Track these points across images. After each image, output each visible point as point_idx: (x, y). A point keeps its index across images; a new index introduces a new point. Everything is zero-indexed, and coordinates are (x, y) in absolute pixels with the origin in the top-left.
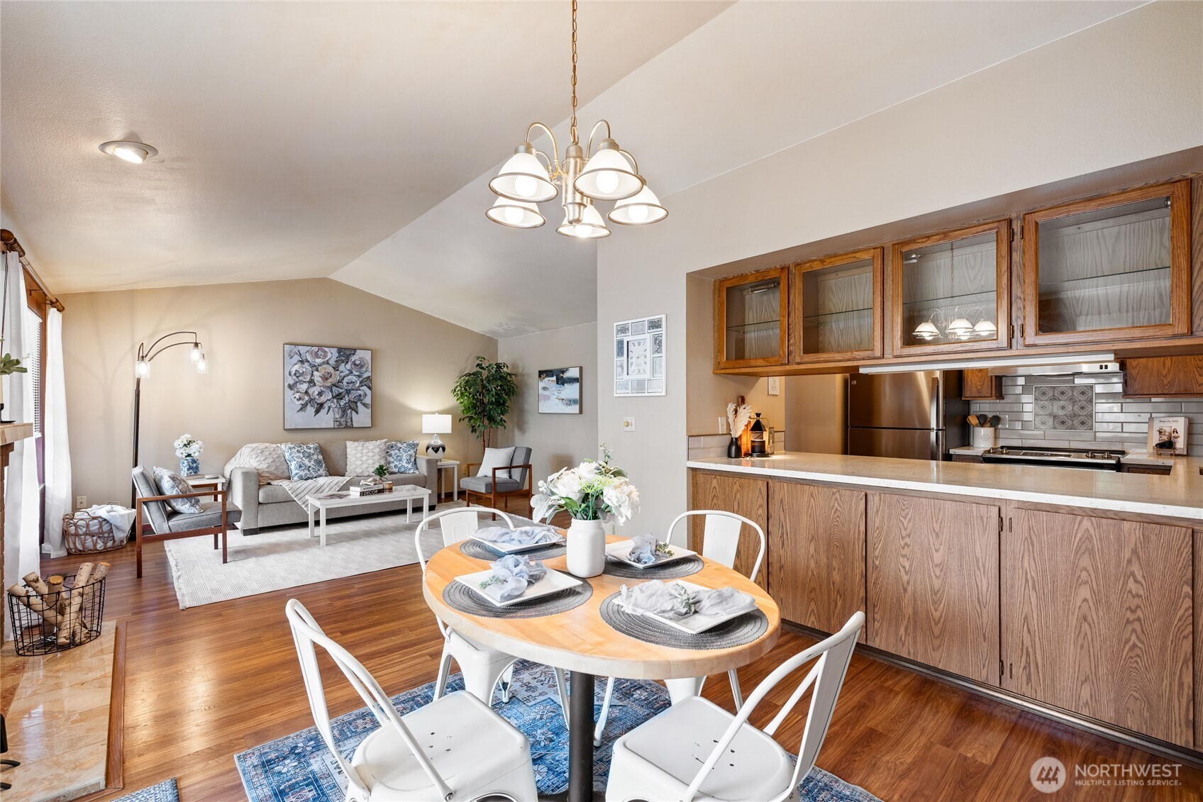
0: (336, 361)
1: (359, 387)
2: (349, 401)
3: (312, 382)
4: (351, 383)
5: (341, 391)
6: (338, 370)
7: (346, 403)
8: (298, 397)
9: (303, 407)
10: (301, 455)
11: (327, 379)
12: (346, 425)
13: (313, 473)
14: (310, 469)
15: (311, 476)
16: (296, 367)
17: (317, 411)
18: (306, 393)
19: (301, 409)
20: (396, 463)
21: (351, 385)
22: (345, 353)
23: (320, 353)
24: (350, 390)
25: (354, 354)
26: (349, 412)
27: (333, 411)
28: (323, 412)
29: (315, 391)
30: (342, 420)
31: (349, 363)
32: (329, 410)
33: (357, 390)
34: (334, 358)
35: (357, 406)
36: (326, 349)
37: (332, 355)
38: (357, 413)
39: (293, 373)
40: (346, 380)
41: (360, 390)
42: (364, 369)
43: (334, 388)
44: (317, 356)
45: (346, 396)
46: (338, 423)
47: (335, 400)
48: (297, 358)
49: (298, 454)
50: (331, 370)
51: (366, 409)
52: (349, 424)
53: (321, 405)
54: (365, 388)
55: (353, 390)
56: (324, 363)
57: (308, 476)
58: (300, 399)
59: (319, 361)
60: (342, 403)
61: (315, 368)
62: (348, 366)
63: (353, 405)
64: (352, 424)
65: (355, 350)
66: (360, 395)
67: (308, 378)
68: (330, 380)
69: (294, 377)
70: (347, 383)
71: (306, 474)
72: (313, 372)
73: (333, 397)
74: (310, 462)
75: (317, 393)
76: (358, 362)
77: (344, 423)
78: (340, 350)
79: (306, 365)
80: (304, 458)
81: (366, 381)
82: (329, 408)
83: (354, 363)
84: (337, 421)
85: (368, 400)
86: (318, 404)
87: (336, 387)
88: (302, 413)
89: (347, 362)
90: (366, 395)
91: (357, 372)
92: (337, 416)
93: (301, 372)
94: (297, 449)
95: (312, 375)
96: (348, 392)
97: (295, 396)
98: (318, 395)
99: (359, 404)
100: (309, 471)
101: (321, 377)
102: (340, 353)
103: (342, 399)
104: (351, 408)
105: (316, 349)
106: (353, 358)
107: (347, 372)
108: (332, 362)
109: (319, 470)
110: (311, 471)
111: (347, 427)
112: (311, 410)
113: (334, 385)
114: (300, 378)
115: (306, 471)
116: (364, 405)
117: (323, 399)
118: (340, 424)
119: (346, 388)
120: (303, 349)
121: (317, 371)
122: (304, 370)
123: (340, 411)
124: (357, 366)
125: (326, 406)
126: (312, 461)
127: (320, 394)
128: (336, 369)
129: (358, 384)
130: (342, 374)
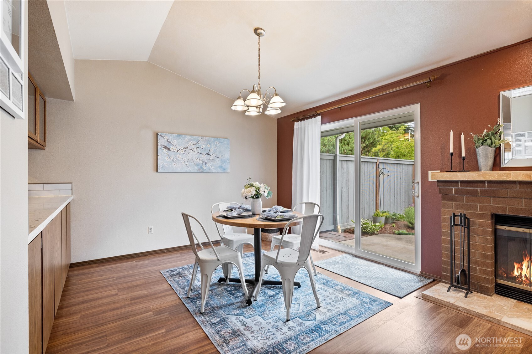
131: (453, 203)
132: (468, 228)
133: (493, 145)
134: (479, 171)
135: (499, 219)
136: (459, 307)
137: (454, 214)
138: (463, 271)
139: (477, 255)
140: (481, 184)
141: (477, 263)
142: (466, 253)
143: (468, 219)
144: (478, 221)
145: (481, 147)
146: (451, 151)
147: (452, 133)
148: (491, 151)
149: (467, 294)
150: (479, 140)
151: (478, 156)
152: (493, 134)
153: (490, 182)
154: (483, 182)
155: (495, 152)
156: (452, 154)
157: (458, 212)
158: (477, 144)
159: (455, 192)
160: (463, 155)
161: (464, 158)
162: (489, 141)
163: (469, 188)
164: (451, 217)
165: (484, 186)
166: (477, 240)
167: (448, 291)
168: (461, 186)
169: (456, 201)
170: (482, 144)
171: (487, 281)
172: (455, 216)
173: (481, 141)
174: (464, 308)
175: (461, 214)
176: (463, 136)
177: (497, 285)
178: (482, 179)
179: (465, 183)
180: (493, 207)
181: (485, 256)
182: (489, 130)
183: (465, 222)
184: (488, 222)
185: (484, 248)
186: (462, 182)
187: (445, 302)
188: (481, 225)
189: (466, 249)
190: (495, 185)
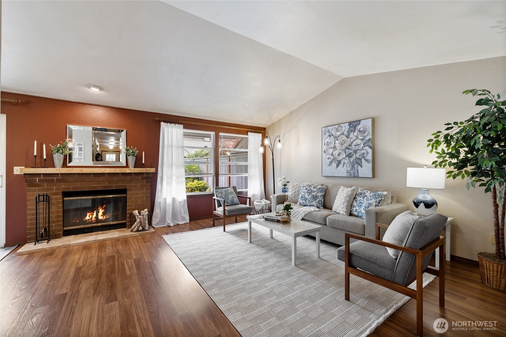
0: (348, 132)
1: (363, 147)
2: (356, 158)
3: (335, 148)
4: (357, 145)
5: (351, 151)
6: (349, 138)
7: (354, 160)
8: (328, 158)
9: (331, 163)
10: (306, 191)
11: (342, 144)
12: (354, 175)
13: (308, 203)
14: (307, 200)
15: (306, 204)
16: (327, 140)
17: (338, 166)
18: (332, 154)
19: (329, 164)
20: (357, 208)
21: (357, 147)
22: (353, 125)
23: (339, 128)
24: (356, 150)
25: (359, 124)
26: (356, 166)
27: (346, 165)
28: (341, 166)
29: (336, 153)
30: (352, 171)
31: (356, 131)
32: (344, 165)
33: (361, 150)
34: (347, 130)
35: (361, 162)
36: (342, 125)
37: (345, 128)
38: (361, 166)
39: (326, 144)
40: (354, 143)
41: (363, 149)
42: (366, 134)
43: (347, 150)
44: (337, 130)
45: (354, 155)
46: (349, 174)
47: (347, 158)
48: (328, 134)
49: (305, 190)
50: (344, 138)
51: (368, 164)
52: (356, 174)
53: (339, 162)
54: (367, 148)
55: (358, 150)
56: (341, 134)
57: (304, 204)
58: (329, 159)
59: (338, 133)
60: (352, 160)
61: (336, 138)
62: (355, 134)
63: (359, 161)
64: (358, 175)
65: (360, 121)
66: (364, 154)
67: (332, 146)
68: (345, 145)
69: (326, 146)
70: (355, 145)
71: (303, 203)
72: (335, 141)
73: (346, 156)
74: (308, 196)
75: (337, 154)
76: (362, 129)
77: (353, 174)
78: (350, 123)
79: (332, 137)
80: (306, 193)
81: (368, 142)
82: (344, 163)
83: (360, 131)
84: (349, 172)
85: (369, 157)
86: (338, 161)
87: (348, 149)
88: (330, 167)
89: (355, 131)
90: (368, 153)
91: (361, 136)
92: (349, 169)
93: (329, 142)
94: (307, 187)
95: (335, 143)
96: (356, 152)
97: (326, 157)
98: (338, 155)
99: (363, 160)
100: (306, 201)
101: (340, 144)
102: (350, 125)
103: (351, 157)
104: (357, 163)
105: (336, 126)
106: (359, 127)
107: (355, 138)
108: (345, 133)
109: (312, 202)
110: (307, 202)
111: (354, 177)
112: (334, 165)
113: (347, 148)
114: (329, 146)
115: (304, 201)
116: (366, 160)
117: (340, 158)
118: (350, 175)
119: (354, 149)
120: (330, 128)
121: (337, 140)
122: (331, 141)
123: (350, 165)
124: (361, 132)
125: (342, 162)
126: (311, 196)
127: (339, 155)
128: (348, 137)
129: (362, 145)
130: (352, 140)
131: (37, 188)
132: (49, 202)
133: (64, 153)
134: (54, 168)
135: (66, 194)
136: (46, 248)
137: (39, 195)
138: (45, 229)
139: (54, 217)
140: (56, 175)
141: (53, 222)
142: (47, 218)
143: (49, 197)
144: (54, 197)
145: (57, 154)
146: (35, 154)
147: (36, 142)
148: (62, 156)
149: (48, 241)
150: (55, 149)
151: (54, 159)
152: (63, 147)
153: (62, 174)
154: (58, 174)
155: (64, 157)
156: (36, 156)
157: (41, 193)
158: (54, 152)
159: (38, 181)
160: (45, 157)
161: (45, 160)
162: (61, 151)
163: (48, 178)
164: (36, 198)
165: (58, 177)
166: (53, 208)
167: (35, 245)
168: (43, 177)
169: (39, 187)
170: (57, 152)
171: (60, 230)
172: (39, 196)
173: (56, 150)
174: (49, 248)
175: (44, 194)
176: (44, 146)
177: (64, 231)
178: (57, 172)
179: (45, 175)
180: (63, 188)
181: (58, 217)
182: (61, 144)
183: (47, 199)
184: (60, 196)
185: (58, 212)
186: (44, 174)
187: (36, 250)
188: (56, 199)
189: (47, 216)
190: (65, 175)
